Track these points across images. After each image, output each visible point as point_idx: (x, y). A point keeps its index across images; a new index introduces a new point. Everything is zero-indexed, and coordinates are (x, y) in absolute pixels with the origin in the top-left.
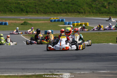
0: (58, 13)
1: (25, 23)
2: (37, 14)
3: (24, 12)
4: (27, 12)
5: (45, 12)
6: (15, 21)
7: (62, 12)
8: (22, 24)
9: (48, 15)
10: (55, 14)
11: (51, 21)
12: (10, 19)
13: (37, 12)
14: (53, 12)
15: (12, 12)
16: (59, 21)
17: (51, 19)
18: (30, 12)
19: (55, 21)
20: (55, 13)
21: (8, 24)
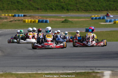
0: (99, 10)
1: (65, 20)
2: (78, 12)
3: (65, 10)
4: (68, 10)
5: (86, 10)
6: (55, 19)
7: (103, 9)
8: (63, 22)
9: (89, 13)
10: (96, 12)
11: (92, 19)
12: (50, 17)
13: (78, 10)
14: (94, 9)
15: (52, 10)
16: (100, 18)
17: (92, 16)
18: (71, 10)
19: (96, 18)
20: (96, 10)
21: (48, 22)
